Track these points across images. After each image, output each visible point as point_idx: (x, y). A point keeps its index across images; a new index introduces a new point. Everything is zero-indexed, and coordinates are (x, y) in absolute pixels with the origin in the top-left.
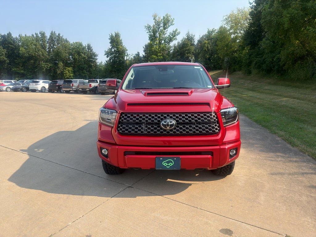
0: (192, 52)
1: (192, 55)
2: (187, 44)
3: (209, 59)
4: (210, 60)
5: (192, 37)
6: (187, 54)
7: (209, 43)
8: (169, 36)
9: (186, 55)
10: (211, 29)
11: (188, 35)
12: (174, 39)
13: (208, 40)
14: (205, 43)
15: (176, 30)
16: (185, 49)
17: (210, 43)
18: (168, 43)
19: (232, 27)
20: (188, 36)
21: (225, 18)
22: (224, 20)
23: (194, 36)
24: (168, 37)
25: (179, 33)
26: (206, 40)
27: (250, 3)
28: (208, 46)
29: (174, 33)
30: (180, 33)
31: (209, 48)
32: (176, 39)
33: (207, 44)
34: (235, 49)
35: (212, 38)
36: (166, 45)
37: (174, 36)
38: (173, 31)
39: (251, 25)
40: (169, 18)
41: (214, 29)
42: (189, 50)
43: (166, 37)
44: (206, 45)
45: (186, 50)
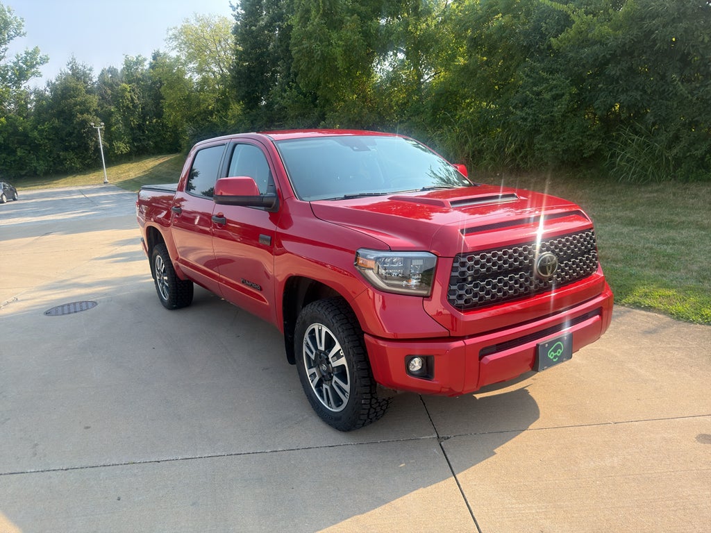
0: (94, 110)
1: (95, 117)
2: (75, 89)
3: (140, 127)
4: (144, 132)
5: (84, 73)
6: (82, 113)
7: (133, 90)
8: (14, 63)
9: (79, 116)
10: (133, 57)
11: (72, 67)
12: (33, 74)
13: (130, 82)
14: (124, 90)
15: (36, 51)
16: (72, 101)
17: (137, 91)
18: (16, 83)
19: (191, 58)
20: (72, 69)
21: (171, 33)
22: (170, 38)
23: (90, 70)
24: (12, 68)
25: (44, 61)
26: (123, 82)
27: (232, 6)
28: (132, 98)
29: (31, 58)
30: (48, 59)
31: (136, 101)
32: (39, 74)
33: (130, 92)
34: (210, 107)
35: (139, 79)
36: (9, 87)
37: (33, 66)
38: (27, 53)
39: (240, 56)
40: (8, 14)
41: (139, 56)
42: (83, 103)
43: (7, 66)
44: (127, 94)
45: (75, 105)
